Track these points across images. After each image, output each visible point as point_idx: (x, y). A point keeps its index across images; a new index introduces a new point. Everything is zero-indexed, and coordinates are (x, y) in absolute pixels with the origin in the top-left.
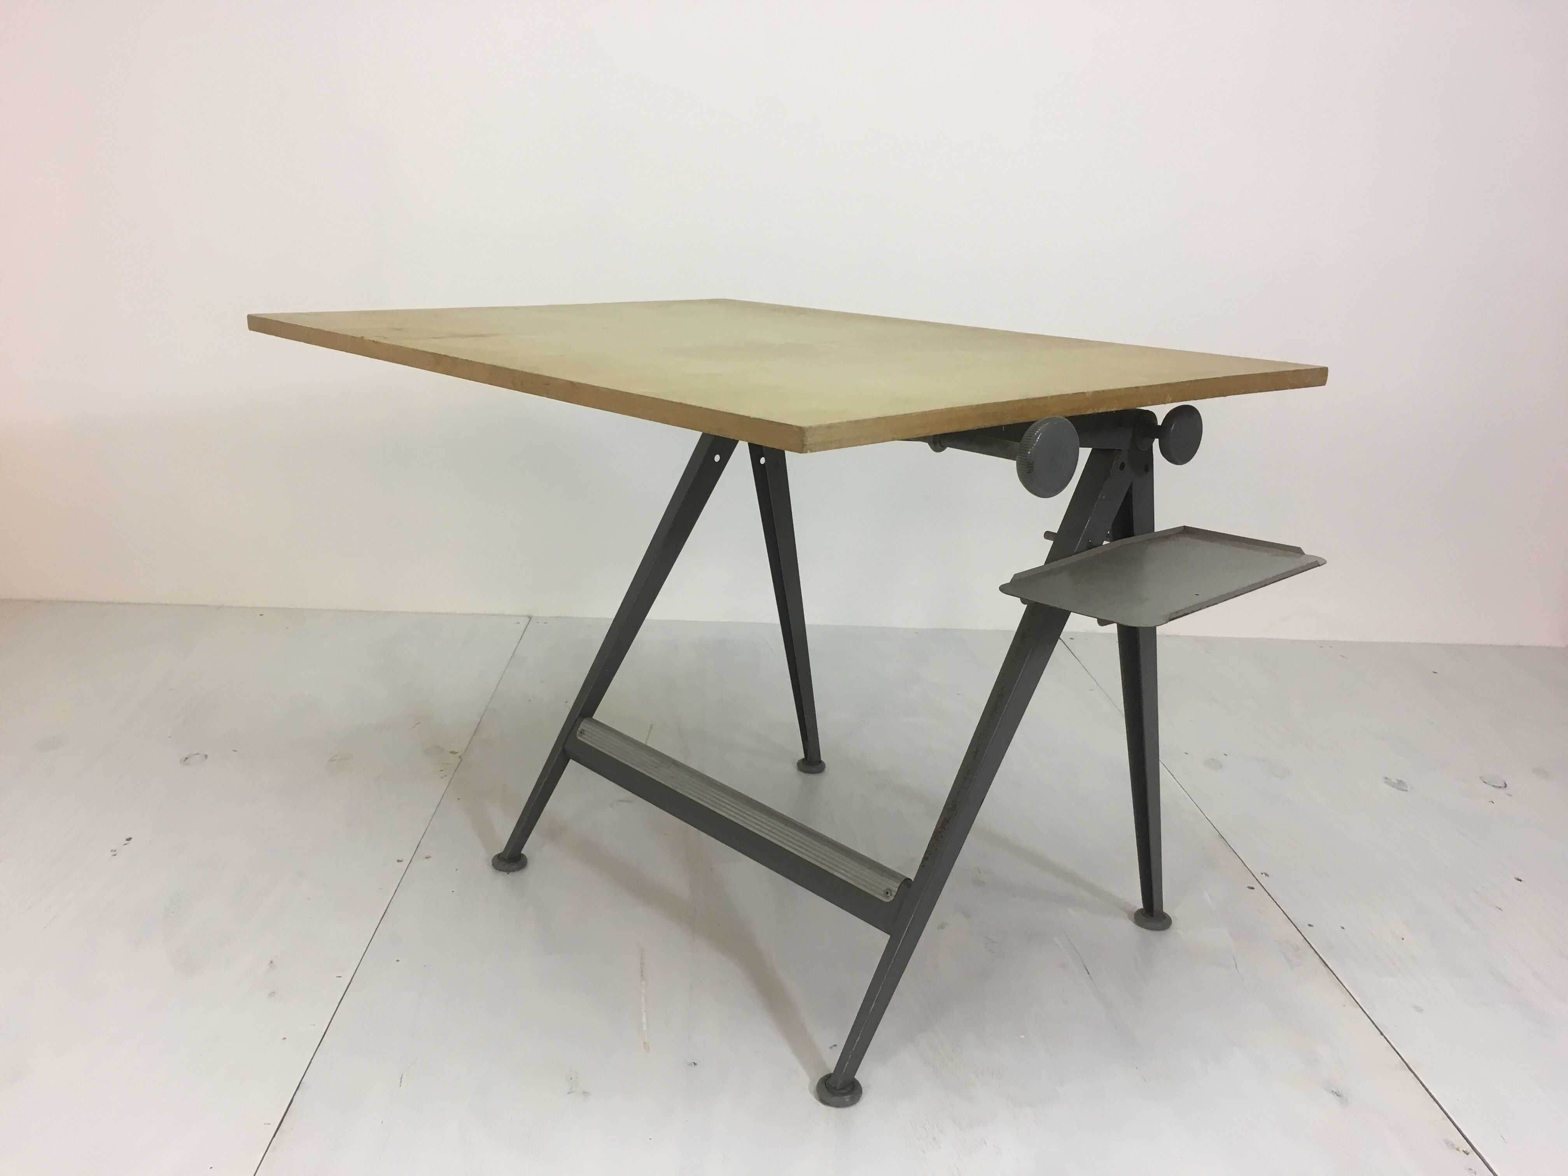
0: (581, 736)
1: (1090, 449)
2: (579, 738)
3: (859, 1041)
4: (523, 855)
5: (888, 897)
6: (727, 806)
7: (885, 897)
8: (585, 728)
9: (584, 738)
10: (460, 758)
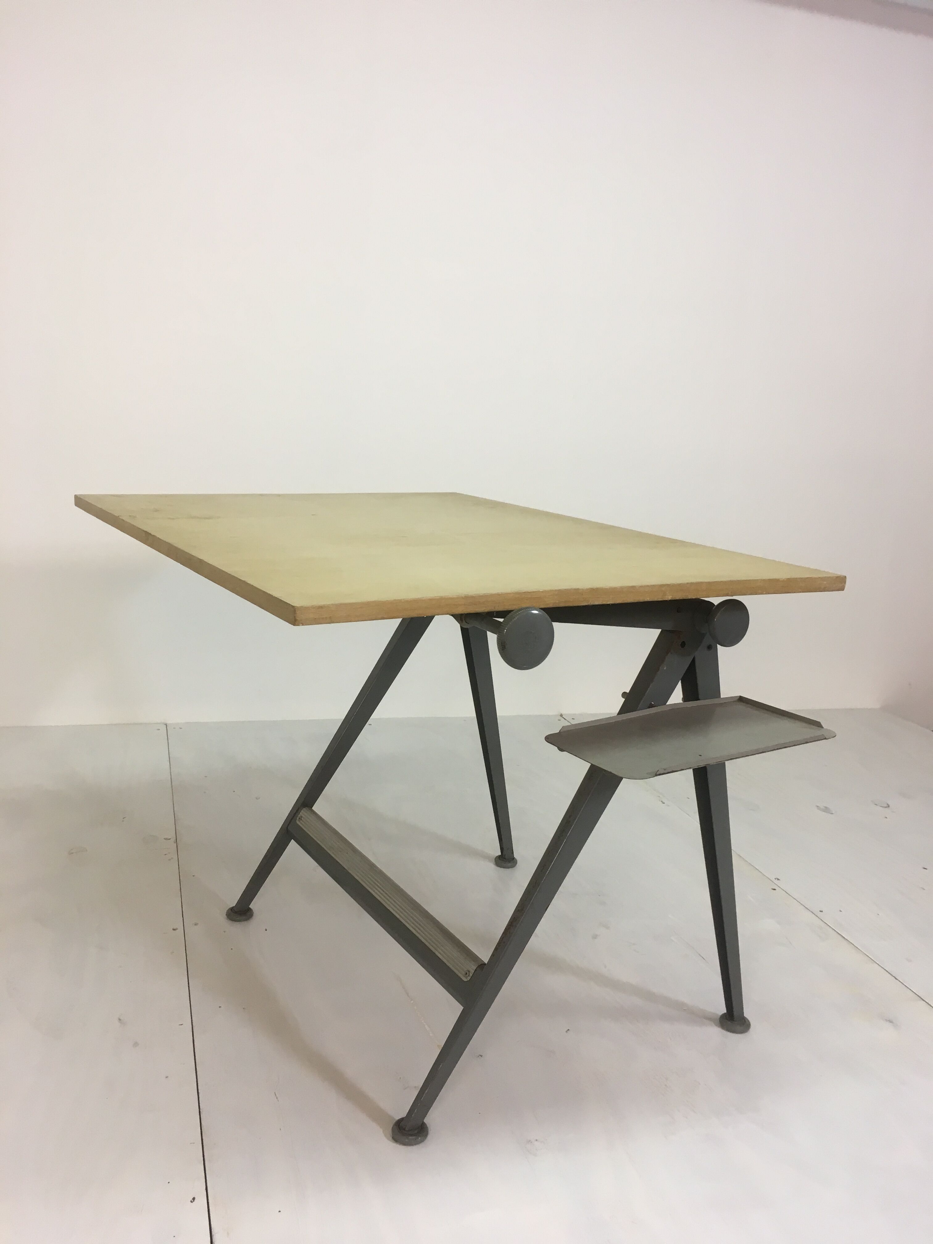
0: (299, 821)
1: (660, 630)
2: (298, 822)
3: (427, 1093)
4: (250, 908)
5: (467, 977)
6: (378, 889)
7: (464, 977)
8: (303, 816)
9: (301, 823)
10: (175, 843)
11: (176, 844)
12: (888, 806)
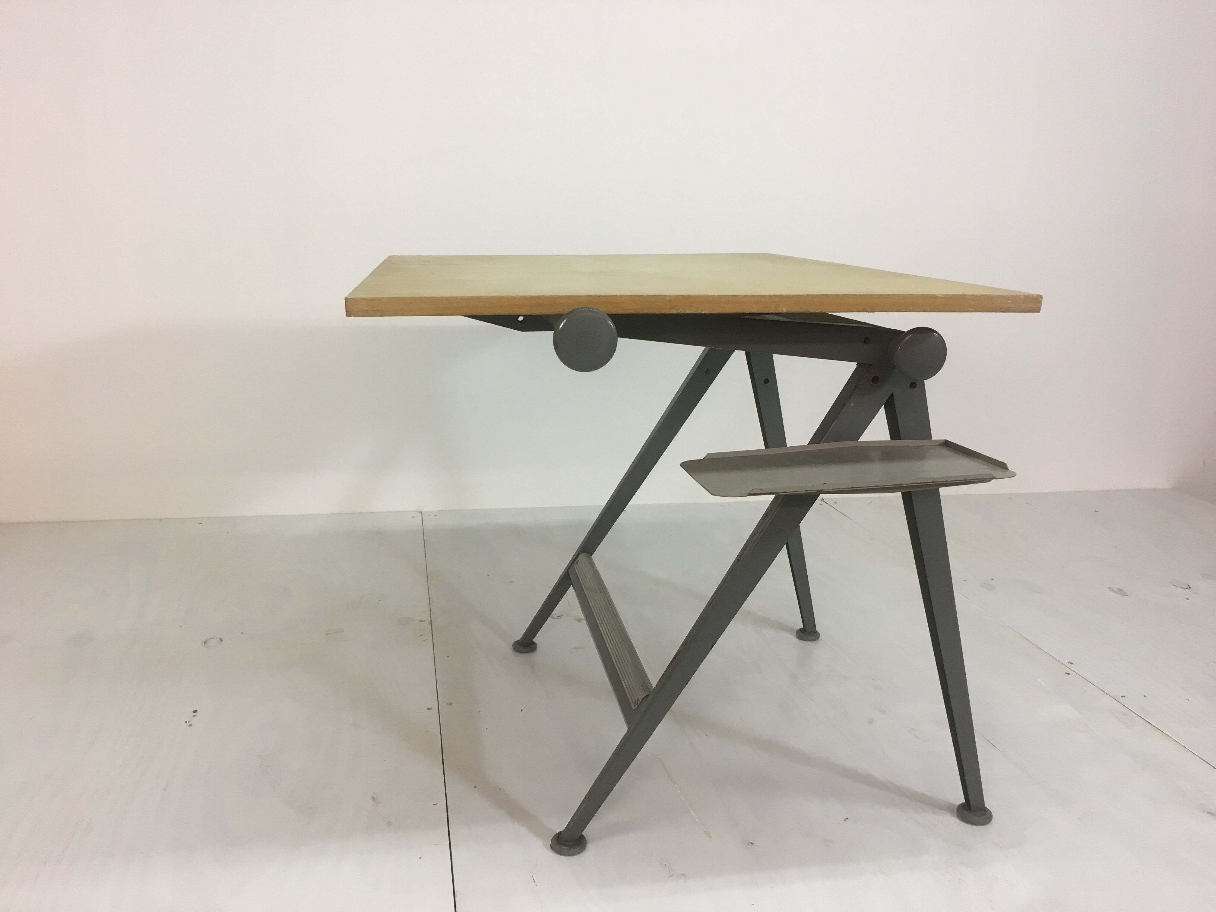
1: (856, 364)
5: (636, 705)
8: (580, 561)
10: (429, 624)
11: (430, 626)
12: (1189, 587)
